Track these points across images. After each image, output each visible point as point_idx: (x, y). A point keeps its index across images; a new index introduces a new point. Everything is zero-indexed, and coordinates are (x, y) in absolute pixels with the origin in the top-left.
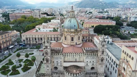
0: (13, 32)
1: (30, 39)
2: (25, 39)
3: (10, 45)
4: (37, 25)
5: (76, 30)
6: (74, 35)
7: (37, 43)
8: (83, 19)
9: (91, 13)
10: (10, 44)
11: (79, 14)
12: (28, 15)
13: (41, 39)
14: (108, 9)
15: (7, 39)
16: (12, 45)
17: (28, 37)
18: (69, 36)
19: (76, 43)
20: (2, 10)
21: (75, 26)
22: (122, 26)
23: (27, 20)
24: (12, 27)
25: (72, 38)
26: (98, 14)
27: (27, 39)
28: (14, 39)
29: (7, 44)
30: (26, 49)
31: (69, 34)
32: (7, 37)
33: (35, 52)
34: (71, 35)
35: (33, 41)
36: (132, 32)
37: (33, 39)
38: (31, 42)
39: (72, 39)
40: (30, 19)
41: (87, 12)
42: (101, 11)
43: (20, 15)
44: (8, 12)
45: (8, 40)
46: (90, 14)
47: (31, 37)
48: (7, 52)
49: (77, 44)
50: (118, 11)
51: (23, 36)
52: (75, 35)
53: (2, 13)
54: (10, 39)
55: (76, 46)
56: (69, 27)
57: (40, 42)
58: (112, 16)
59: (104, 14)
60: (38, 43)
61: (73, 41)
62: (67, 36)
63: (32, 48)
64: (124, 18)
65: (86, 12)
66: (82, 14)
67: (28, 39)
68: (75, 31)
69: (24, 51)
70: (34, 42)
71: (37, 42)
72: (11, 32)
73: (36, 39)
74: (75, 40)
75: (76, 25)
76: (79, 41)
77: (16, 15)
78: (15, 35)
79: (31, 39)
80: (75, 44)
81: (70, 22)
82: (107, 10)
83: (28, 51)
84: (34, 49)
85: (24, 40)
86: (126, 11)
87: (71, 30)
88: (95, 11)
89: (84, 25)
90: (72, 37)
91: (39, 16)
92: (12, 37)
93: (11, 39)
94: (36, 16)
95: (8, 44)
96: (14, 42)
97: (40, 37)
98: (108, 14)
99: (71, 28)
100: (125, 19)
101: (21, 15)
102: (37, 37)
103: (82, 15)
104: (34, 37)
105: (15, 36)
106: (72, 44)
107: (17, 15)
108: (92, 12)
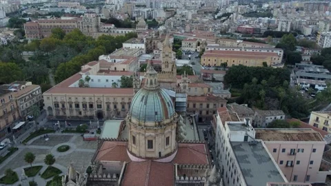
0: (23, 86)
1: (63, 106)
2: (52, 105)
3: (16, 121)
4: (85, 62)
5: (159, 122)
6: (153, 134)
7: (80, 116)
8: (203, 40)
9: (228, 15)
10: (15, 119)
11: (198, 19)
12: (69, 24)
13: (91, 106)
14: (271, 4)
15: (7, 108)
16: (21, 119)
17: (59, 100)
18: (141, 136)
19: (160, 153)
20: (10, 5)
21: (156, 113)
22: (299, 62)
23: (64, 41)
24: (29, 58)
25: (149, 141)
26: (244, 20)
27: (57, 105)
28: (25, 106)
29: (7, 121)
30: (54, 131)
31: (142, 132)
32: (7, 104)
33: (74, 142)
34: (147, 134)
35: (71, 111)
36: (320, 86)
37: (71, 106)
38: (68, 113)
39: (150, 144)
40: (71, 40)
41: (219, 14)
42: (254, 8)
43: (51, 26)
44: (25, 12)
45: (9, 109)
46: (224, 21)
47: (66, 100)
48: (6, 143)
49: (163, 154)
50: (297, 10)
51: (48, 98)
52: (157, 135)
53: (10, 12)
54: (16, 107)
55: (159, 161)
56: (141, 116)
57: (89, 114)
58: (279, 30)
59: (260, 22)
60: (83, 114)
61: (152, 147)
62: (138, 136)
63: (66, 131)
64: (309, 36)
65: (216, 13)
66: (205, 20)
67: (60, 105)
68: (156, 126)
69: (47, 139)
70: (75, 114)
71: (80, 113)
72: (20, 87)
73: (77, 106)
74: (157, 146)
75: (159, 110)
76: (168, 146)
77: (40, 24)
78: (29, 95)
79: (67, 106)
80: (157, 155)
81: (146, 103)
82: (268, 7)
83: (57, 137)
84: (72, 134)
85: (50, 108)
86: (316, 12)
87: (146, 124)
88: (239, 9)
89: (202, 59)
90: (150, 139)
91: (97, 27)
92: (21, 99)
93: (18, 107)
94: (88, 27)
95: (11, 119)
96: (26, 112)
97: (87, 100)
98: (269, 22)
99: (147, 118)
100: (310, 38)
101: (52, 24)
102: (80, 100)
103: (203, 23)
104: (73, 100)
105: (27, 98)
106: (149, 155)
107: (42, 24)
108: (230, 14)
